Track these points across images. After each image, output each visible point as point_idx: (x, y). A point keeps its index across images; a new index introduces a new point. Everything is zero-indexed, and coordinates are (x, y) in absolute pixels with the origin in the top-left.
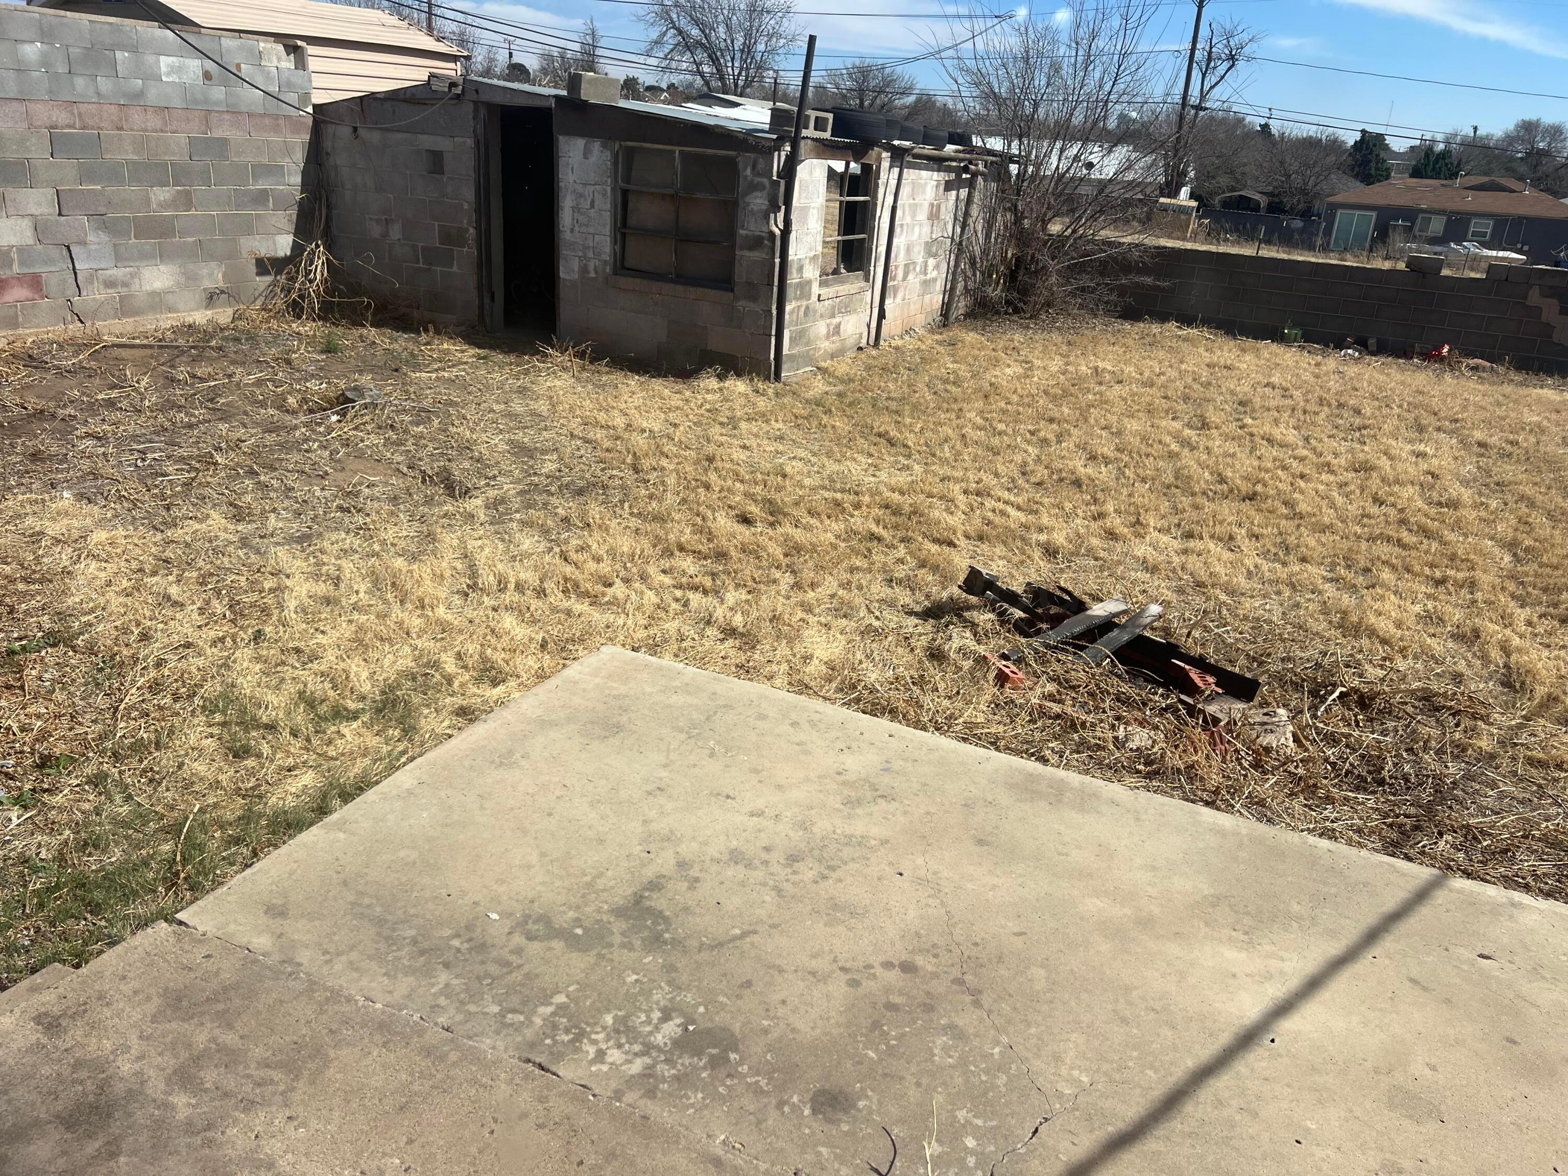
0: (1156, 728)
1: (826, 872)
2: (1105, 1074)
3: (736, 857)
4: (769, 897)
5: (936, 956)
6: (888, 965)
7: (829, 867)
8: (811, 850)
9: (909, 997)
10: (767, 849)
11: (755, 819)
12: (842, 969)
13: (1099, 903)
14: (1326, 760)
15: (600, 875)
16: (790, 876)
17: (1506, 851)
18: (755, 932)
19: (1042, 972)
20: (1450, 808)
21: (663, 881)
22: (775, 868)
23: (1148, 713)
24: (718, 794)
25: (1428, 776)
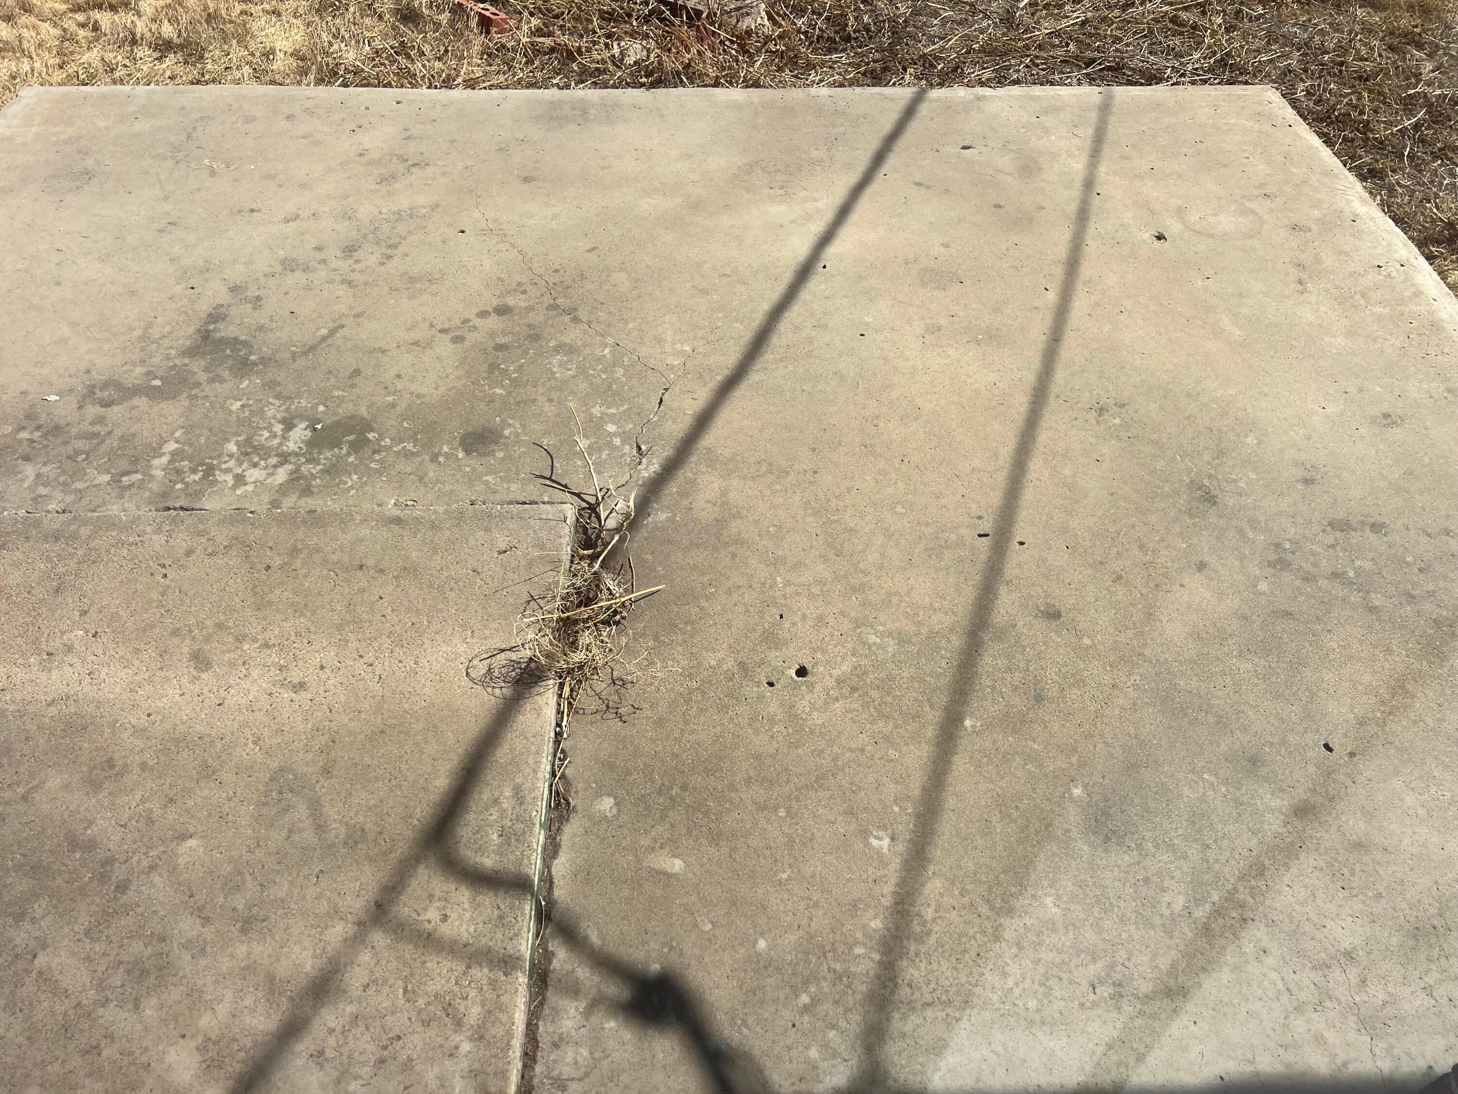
0: (646, 36)
1: (389, 251)
2: (702, 338)
3: (289, 265)
4: (341, 291)
5: (524, 292)
6: (483, 314)
7: (389, 247)
8: (365, 236)
9: (514, 335)
10: (319, 249)
11: (291, 224)
12: (442, 331)
13: (651, 201)
14: (799, 31)
15: (150, 326)
16: (354, 266)
17: (955, 69)
18: (343, 326)
19: (623, 276)
20: (907, 44)
21: (223, 310)
22: (336, 264)
23: (635, 23)
24: (240, 211)
25: (884, 21)
